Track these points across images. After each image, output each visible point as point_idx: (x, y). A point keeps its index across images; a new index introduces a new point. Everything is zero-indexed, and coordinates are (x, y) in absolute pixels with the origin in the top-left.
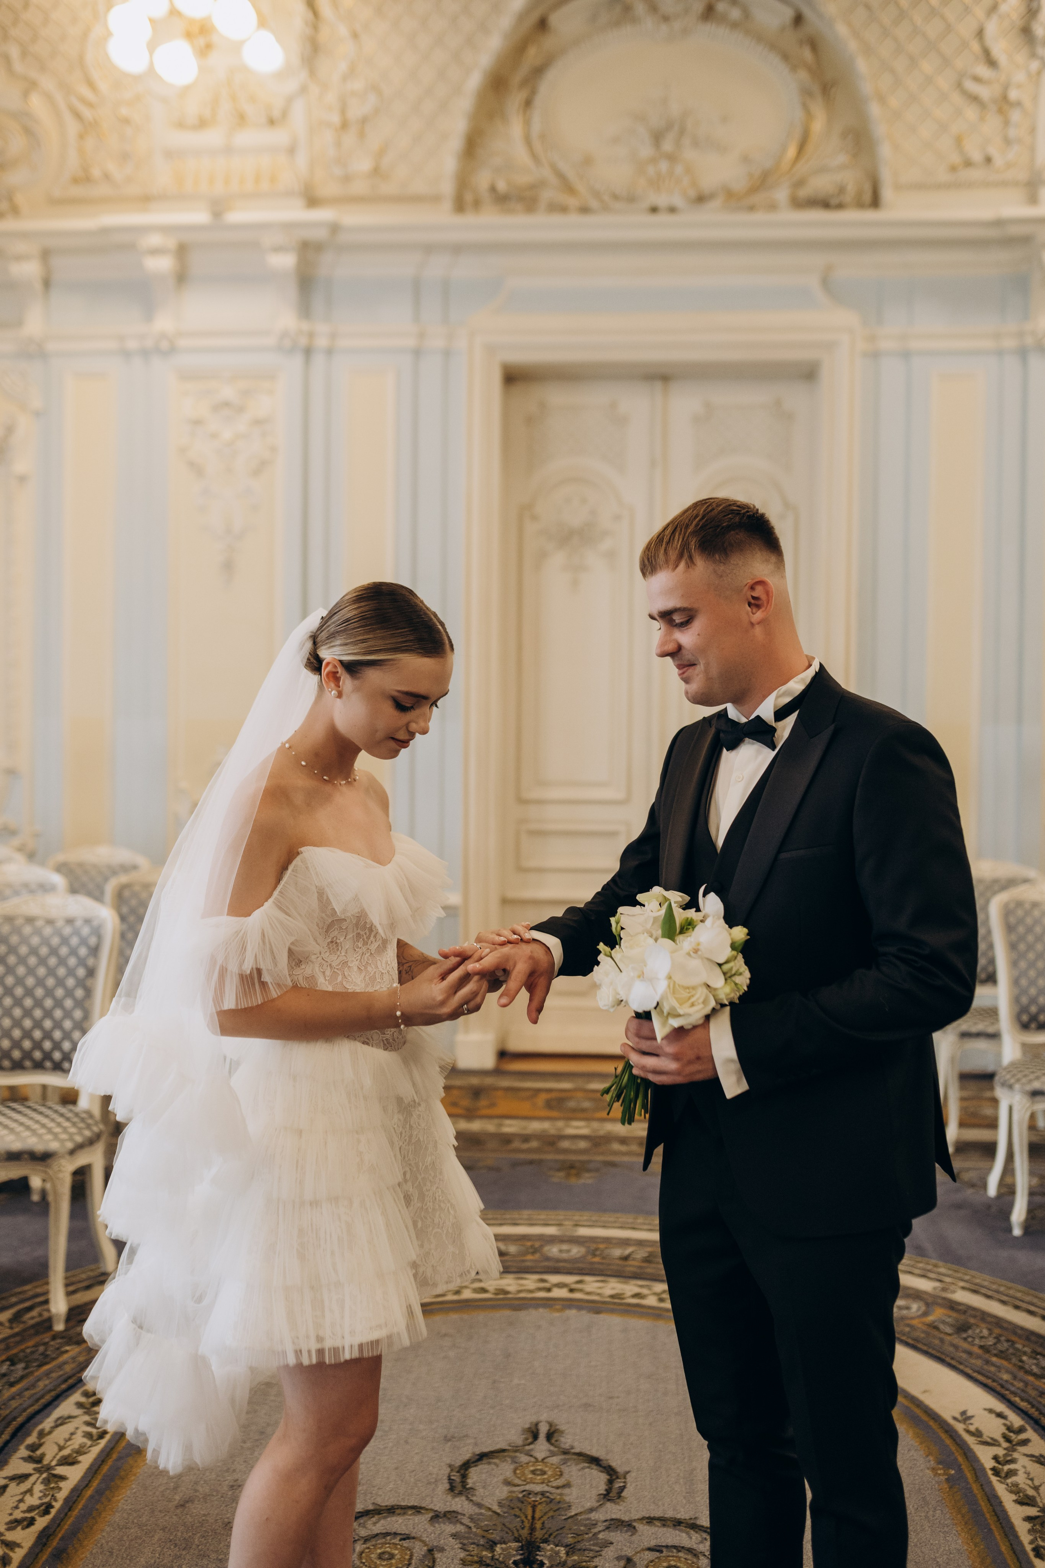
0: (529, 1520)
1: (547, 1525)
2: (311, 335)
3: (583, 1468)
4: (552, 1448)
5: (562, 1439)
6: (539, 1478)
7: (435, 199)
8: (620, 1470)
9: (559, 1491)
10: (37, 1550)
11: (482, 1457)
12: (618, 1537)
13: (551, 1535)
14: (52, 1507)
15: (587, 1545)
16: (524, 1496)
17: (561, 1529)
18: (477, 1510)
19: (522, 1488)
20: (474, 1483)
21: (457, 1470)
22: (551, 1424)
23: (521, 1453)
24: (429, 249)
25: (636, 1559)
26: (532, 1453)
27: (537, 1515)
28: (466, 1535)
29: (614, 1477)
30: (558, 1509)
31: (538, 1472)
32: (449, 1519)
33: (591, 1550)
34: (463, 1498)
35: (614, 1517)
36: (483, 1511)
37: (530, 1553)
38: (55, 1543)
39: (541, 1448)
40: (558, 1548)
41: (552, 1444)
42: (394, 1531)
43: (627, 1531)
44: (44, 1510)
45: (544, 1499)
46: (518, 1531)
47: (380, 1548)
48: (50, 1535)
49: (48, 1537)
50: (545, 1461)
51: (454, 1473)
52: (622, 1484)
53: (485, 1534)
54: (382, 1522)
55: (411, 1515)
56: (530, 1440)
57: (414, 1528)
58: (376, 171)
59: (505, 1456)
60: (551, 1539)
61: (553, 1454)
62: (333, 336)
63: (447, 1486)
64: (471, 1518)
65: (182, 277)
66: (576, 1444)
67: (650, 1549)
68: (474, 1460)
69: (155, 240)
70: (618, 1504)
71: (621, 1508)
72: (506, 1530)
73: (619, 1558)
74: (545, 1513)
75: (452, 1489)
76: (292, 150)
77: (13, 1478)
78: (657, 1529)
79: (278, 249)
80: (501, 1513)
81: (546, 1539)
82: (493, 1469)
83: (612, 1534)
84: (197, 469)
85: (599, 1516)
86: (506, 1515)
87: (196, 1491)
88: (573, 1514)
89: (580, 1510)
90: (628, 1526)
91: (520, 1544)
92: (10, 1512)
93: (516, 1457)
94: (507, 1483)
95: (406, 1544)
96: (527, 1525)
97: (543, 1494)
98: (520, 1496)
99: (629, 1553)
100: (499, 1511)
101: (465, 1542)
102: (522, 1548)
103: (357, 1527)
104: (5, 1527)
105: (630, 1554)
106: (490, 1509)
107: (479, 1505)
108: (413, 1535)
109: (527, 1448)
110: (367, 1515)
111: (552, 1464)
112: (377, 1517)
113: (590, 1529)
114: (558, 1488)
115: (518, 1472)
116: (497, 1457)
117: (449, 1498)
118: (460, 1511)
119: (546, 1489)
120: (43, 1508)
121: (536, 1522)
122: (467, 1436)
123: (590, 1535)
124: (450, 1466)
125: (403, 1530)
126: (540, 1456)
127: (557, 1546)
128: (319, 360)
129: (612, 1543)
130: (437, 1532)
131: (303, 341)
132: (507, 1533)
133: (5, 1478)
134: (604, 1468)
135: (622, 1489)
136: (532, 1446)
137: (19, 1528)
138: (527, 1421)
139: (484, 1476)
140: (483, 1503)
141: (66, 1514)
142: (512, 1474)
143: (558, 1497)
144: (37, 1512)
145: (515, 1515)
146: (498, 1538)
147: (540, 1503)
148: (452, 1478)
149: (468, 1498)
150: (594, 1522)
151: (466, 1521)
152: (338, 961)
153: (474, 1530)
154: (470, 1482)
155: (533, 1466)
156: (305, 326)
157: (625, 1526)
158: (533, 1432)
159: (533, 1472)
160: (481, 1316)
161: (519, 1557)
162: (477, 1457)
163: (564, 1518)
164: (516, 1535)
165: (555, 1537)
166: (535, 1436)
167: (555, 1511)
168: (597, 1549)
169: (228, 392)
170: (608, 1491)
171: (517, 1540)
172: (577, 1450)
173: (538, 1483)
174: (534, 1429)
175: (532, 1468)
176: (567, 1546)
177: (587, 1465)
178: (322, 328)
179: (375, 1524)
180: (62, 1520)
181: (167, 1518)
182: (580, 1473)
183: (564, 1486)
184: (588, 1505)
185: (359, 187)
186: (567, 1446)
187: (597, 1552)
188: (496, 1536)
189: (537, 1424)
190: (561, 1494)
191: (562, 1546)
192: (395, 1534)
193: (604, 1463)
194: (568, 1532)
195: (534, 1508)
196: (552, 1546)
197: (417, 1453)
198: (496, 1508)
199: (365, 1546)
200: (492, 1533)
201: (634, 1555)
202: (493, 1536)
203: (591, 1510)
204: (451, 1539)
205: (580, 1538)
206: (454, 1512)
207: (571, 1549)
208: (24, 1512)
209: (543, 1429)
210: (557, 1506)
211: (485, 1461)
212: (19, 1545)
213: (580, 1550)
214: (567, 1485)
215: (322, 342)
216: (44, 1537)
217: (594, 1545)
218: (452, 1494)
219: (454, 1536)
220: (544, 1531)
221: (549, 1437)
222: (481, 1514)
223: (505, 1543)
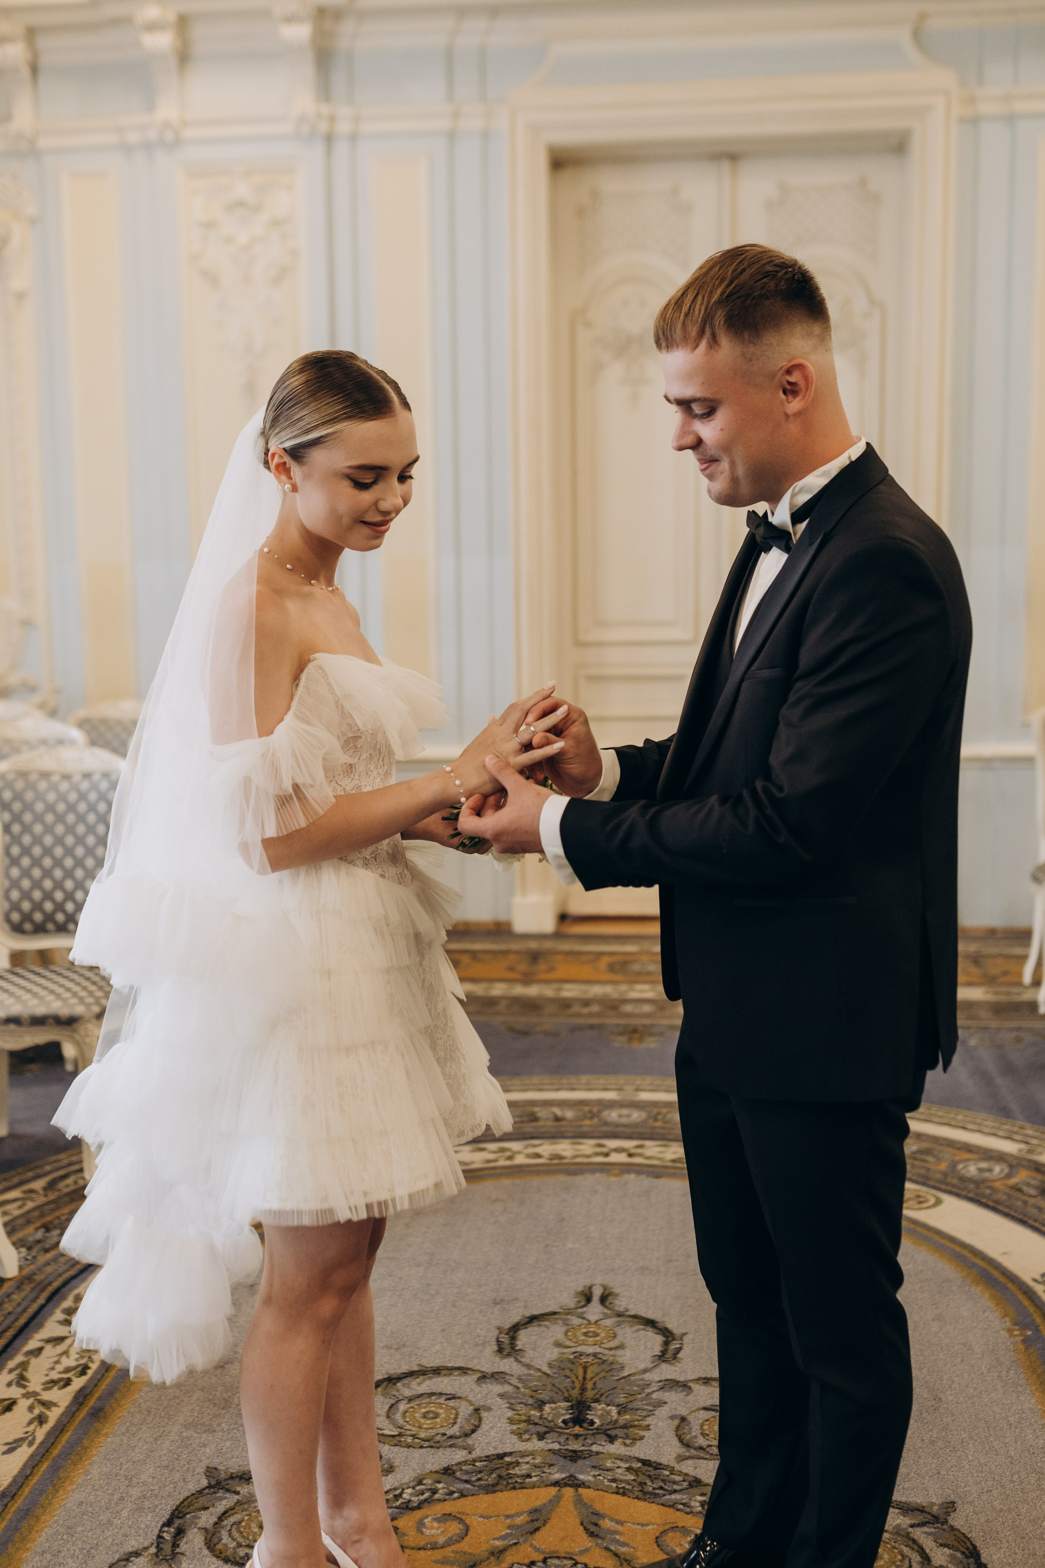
0: (580, 1381)
1: (599, 1386)
3: (638, 1330)
4: (606, 1311)
5: (617, 1302)
6: (591, 1339)
8: (677, 1331)
9: (612, 1352)
10: (74, 1409)
11: (532, 1319)
12: (672, 1397)
13: (602, 1395)
14: (89, 1368)
15: (639, 1404)
16: (575, 1357)
17: (613, 1389)
18: (526, 1371)
19: (573, 1350)
20: (523, 1345)
21: (506, 1332)
22: (605, 1288)
23: (573, 1315)
25: (691, 1418)
26: (585, 1316)
27: (589, 1376)
28: (514, 1395)
29: (670, 1339)
30: (610, 1370)
31: (591, 1334)
32: (497, 1379)
33: (644, 1410)
34: (512, 1359)
35: (669, 1377)
36: (532, 1372)
37: (580, 1412)
38: (92, 1402)
39: (594, 1311)
40: (609, 1408)
41: (606, 1307)
42: (439, 1391)
43: (682, 1391)
44: (81, 1371)
45: (596, 1360)
46: (568, 1391)
47: (425, 1408)
48: (88, 1395)
49: (85, 1397)
50: (599, 1323)
51: (503, 1336)
52: (678, 1346)
53: (534, 1394)
54: (427, 1382)
55: (456, 1376)
56: (582, 1304)
57: (460, 1388)
59: (557, 1319)
60: (603, 1398)
61: (606, 1317)
63: (496, 1348)
64: (520, 1379)
66: (631, 1307)
67: (705, 1409)
68: (523, 1322)
70: (673, 1364)
71: (677, 1369)
72: (556, 1390)
73: (672, 1417)
74: (597, 1374)
75: (500, 1350)
77: (48, 1341)
78: (713, 1389)
80: (551, 1374)
81: (598, 1398)
82: (543, 1332)
83: (666, 1394)
85: (654, 1376)
86: (556, 1375)
87: (236, 1353)
88: (626, 1374)
89: (633, 1371)
90: (684, 1386)
91: (570, 1404)
92: (46, 1372)
93: (568, 1319)
94: (558, 1344)
95: (451, 1403)
96: (578, 1385)
97: (595, 1355)
98: (572, 1357)
99: (684, 1412)
100: (548, 1372)
101: (513, 1401)
102: (572, 1407)
103: (401, 1388)
104: (42, 1387)
105: (685, 1414)
106: (539, 1370)
107: (529, 1367)
108: (458, 1395)
109: (580, 1310)
110: (412, 1376)
111: (606, 1327)
112: (422, 1378)
113: (643, 1389)
114: (611, 1349)
115: (569, 1334)
116: (548, 1320)
117: (497, 1359)
118: (508, 1371)
119: (599, 1350)
120: (80, 1369)
121: (586, 1382)
122: (517, 1299)
123: (644, 1395)
124: (499, 1328)
125: (450, 1390)
126: (593, 1318)
127: (608, 1405)
129: (666, 1403)
130: (484, 1393)
132: (557, 1393)
133: (41, 1341)
134: (660, 1330)
135: (679, 1350)
136: (585, 1309)
137: (56, 1388)
138: (580, 1284)
139: (534, 1338)
140: (532, 1363)
141: (103, 1375)
142: (563, 1336)
143: (611, 1358)
144: (73, 1372)
145: (566, 1376)
146: (547, 1398)
147: (592, 1364)
148: (501, 1340)
149: (516, 1360)
150: (648, 1383)
151: (514, 1381)
152: (352, 785)
153: (522, 1390)
154: (519, 1344)
155: (586, 1328)
157: (680, 1386)
158: (586, 1295)
159: (586, 1334)
160: (535, 1181)
161: (568, 1417)
162: (527, 1320)
163: (617, 1378)
164: (566, 1395)
165: (607, 1397)
166: (588, 1299)
167: (607, 1372)
168: (650, 1408)
170: (664, 1352)
171: (567, 1400)
172: (632, 1313)
173: (590, 1345)
174: (587, 1292)
175: (584, 1330)
176: (618, 1406)
177: (642, 1327)
179: (419, 1384)
180: (99, 1380)
181: (206, 1379)
182: (634, 1335)
183: (617, 1348)
184: (642, 1366)
186: (622, 1309)
187: (651, 1411)
188: (544, 1396)
189: (590, 1288)
190: (614, 1356)
191: (613, 1405)
192: (441, 1394)
193: (660, 1325)
194: (620, 1391)
195: (585, 1369)
196: (603, 1405)
197: (465, 1316)
198: (545, 1369)
199: (409, 1405)
200: (541, 1393)
201: (688, 1414)
202: (542, 1396)
203: (645, 1371)
204: (498, 1399)
205: (632, 1398)
206: (502, 1372)
207: (623, 1409)
208: (60, 1373)
209: (597, 1292)
210: (609, 1366)
211: (535, 1323)
212: (55, 1405)
213: (632, 1409)
214: (621, 1347)
216: (81, 1397)
217: (647, 1405)
218: (501, 1355)
219: (501, 1396)
220: (595, 1392)
221: (603, 1300)
222: (530, 1375)
223: (554, 1402)
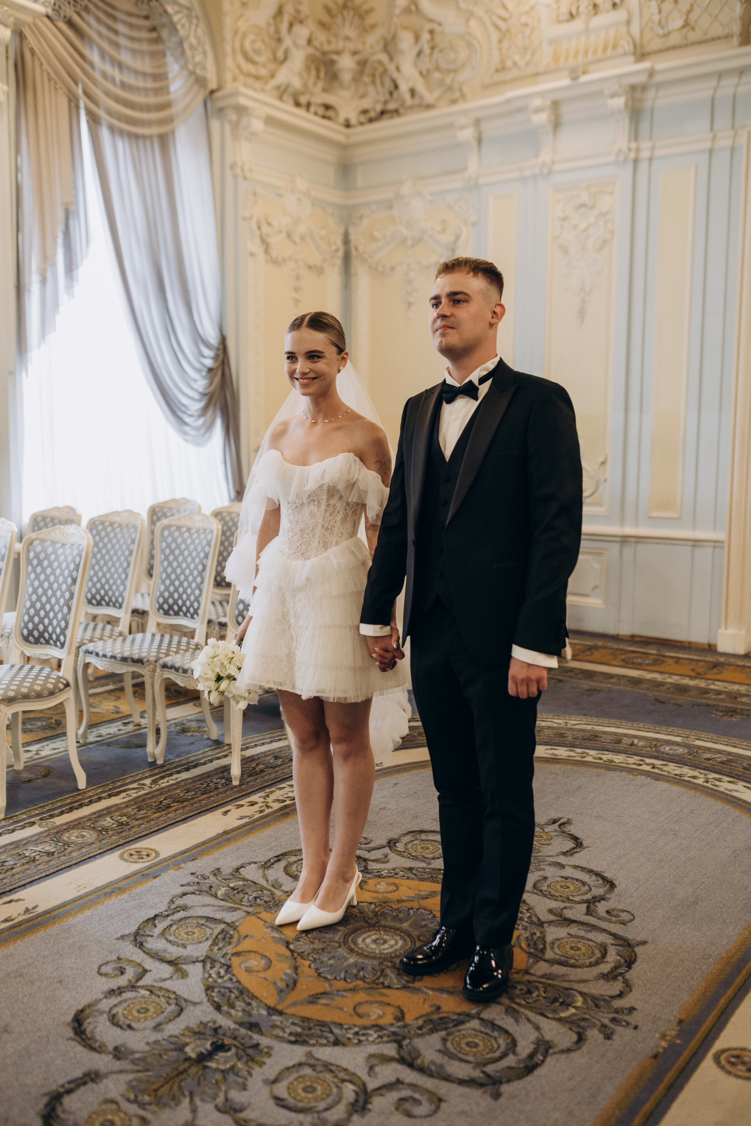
2: (638, 150)
3: (565, 840)
5: (569, 827)
7: (728, 36)
8: (586, 846)
9: (541, 845)
12: (552, 869)
22: (570, 820)
24: (720, 75)
29: (578, 847)
35: (559, 861)
41: (560, 828)
43: (558, 868)
52: (579, 851)
58: (686, 24)
61: (556, 831)
62: (653, 148)
65: (556, 124)
66: (572, 830)
69: (537, 102)
70: (567, 857)
71: (568, 859)
76: (628, 23)
78: (576, 871)
79: (613, 96)
83: (550, 867)
84: (565, 250)
85: (551, 859)
89: (543, 855)
90: (562, 866)
128: (643, 167)
131: (632, 155)
134: (577, 842)
150: (546, 861)
156: (633, 145)
157: (560, 866)
169: (584, 197)
170: (568, 851)
172: (571, 833)
174: (556, 819)
177: (569, 839)
178: (645, 145)
182: (561, 841)
183: (546, 844)
184: (552, 854)
185: (675, 39)
186: (568, 830)
189: (561, 818)
193: (579, 840)
203: (550, 856)
209: (564, 821)
212: (271, 808)
214: (549, 844)
215: (645, 154)
221: (562, 824)
